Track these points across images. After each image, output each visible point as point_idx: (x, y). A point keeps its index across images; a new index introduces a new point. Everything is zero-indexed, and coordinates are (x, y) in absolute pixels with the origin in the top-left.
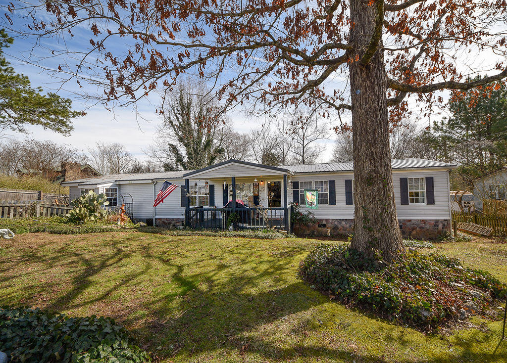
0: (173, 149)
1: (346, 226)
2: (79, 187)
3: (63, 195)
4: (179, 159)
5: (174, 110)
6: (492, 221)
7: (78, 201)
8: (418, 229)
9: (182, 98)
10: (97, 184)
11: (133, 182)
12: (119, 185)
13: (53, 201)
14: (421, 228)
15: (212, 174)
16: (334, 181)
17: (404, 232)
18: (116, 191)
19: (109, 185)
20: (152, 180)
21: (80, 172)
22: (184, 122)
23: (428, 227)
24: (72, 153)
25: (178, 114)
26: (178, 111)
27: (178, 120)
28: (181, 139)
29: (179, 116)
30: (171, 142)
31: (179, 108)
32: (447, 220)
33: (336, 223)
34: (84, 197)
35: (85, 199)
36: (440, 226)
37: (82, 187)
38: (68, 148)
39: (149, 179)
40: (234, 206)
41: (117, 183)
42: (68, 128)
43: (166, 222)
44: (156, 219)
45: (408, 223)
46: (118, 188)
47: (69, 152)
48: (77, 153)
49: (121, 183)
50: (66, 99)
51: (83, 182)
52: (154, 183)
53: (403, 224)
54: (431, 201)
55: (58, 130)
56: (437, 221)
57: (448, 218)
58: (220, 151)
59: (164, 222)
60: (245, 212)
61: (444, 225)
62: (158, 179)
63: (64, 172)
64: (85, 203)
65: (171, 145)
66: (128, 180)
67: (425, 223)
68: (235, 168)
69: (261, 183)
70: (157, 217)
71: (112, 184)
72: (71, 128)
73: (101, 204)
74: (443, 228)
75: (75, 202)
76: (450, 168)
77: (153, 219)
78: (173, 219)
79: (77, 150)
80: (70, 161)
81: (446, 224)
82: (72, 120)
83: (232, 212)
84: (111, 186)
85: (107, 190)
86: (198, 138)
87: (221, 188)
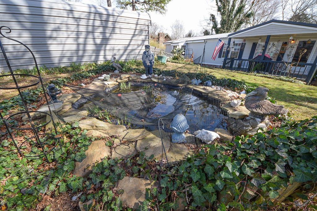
0: (213, 17)
4: (215, 27)
7: (173, 51)
10: (178, 43)
11: (194, 42)
18: (185, 47)
20: (204, 40)
21: (164, 37)
28: (219, 9)
30: (212, 13)
35: (176, 50)
37: (172, 44)
40: (262, 58)
41: (187, 42)
46: (186, 45)
49: (188, 42)
52: (205, 42)
58: (248, 16)
60: (270, 63)
62: (208, 39)
63: (159, 38)
64: (175, 52)
65: (212, 15)
66: (192, 41)
69: (292, 42)
70: (203, 63)
71: (184, 43)
77: (201, 64)
80: (161, 32)
83: (259, 62)
85: (182, 46)
86: (233, 6)
87: (251, 45)
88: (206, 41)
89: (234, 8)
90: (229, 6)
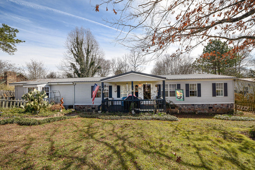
0: (73, 66)
1: (185, 108)
2: (24, 86)
3: (9, 91)
4: (76, 72)
5: (73, 45)
6: (243, 103)
7: (27, 96)
8: (219, 108)
9: (77, 38)
10: (36, 85)
11: (60, 84)
12: (50, 85)
13: (3, 94)
14: (221, 108)
15: (118, 79)
16: (180, 85)
17: (213, 110)
18: (48, 89)
19: (44, 86)
20: (73, 82)
21: (16, 77)
22: (79, 52)
23: (224, 107)
24: (12, 66)
25: (76, 47)
26: (76, 45)
27: (75, 50)
28: (77, 61)
29: (76, 48)
30: (72, 62)
31: (76, 44)
32: (232, 104)
33: (180, 106)
34: (31, 93)
35: (31, 95)
36: (230, 106)
37: (26, 86)
38: (9, 63)
39: (71, 82)
40: (133, 98)
41: (49, 84)
42: (13, 50)
43: (82, 107)
44: (75, 106)
45: (215, 106)
46: (49, 87)
47: (10, 65)
48: (15, 66)
49: (52, 84)
50: (15, 29)
51: (25, 83)
52: (73, 84)
53: (213, 106)
54: (226, 95)
55: (6, 50)
56: (228, 104)
57: (233, 103)
58: (99, 68)
59: (80, 107)
61: (231, 106)
62: (77, 82)
63: (6, 77)
64: (31, 97)
65: (72, 64)
66: (57, 82)
67: (223, 105)
68: (134, 76)
69: (140, 85)
70: (76, 104)
71: (46, 84)
72: (16, 49)
73: (43, 97)
74: (230, 108)
75: (25, 96)
76: (235, 78)
77: (73, 106)
78: (86, 106)
79: (14, 64)
80: (10, 70)
81: (232, 105)
82: (16, 44)
84: (45, 86)
85: (43, 88)
86: (87, 61)
87: (116, 87)
88: (75, 84)
89: (88, 62)
90: (84, 60)
